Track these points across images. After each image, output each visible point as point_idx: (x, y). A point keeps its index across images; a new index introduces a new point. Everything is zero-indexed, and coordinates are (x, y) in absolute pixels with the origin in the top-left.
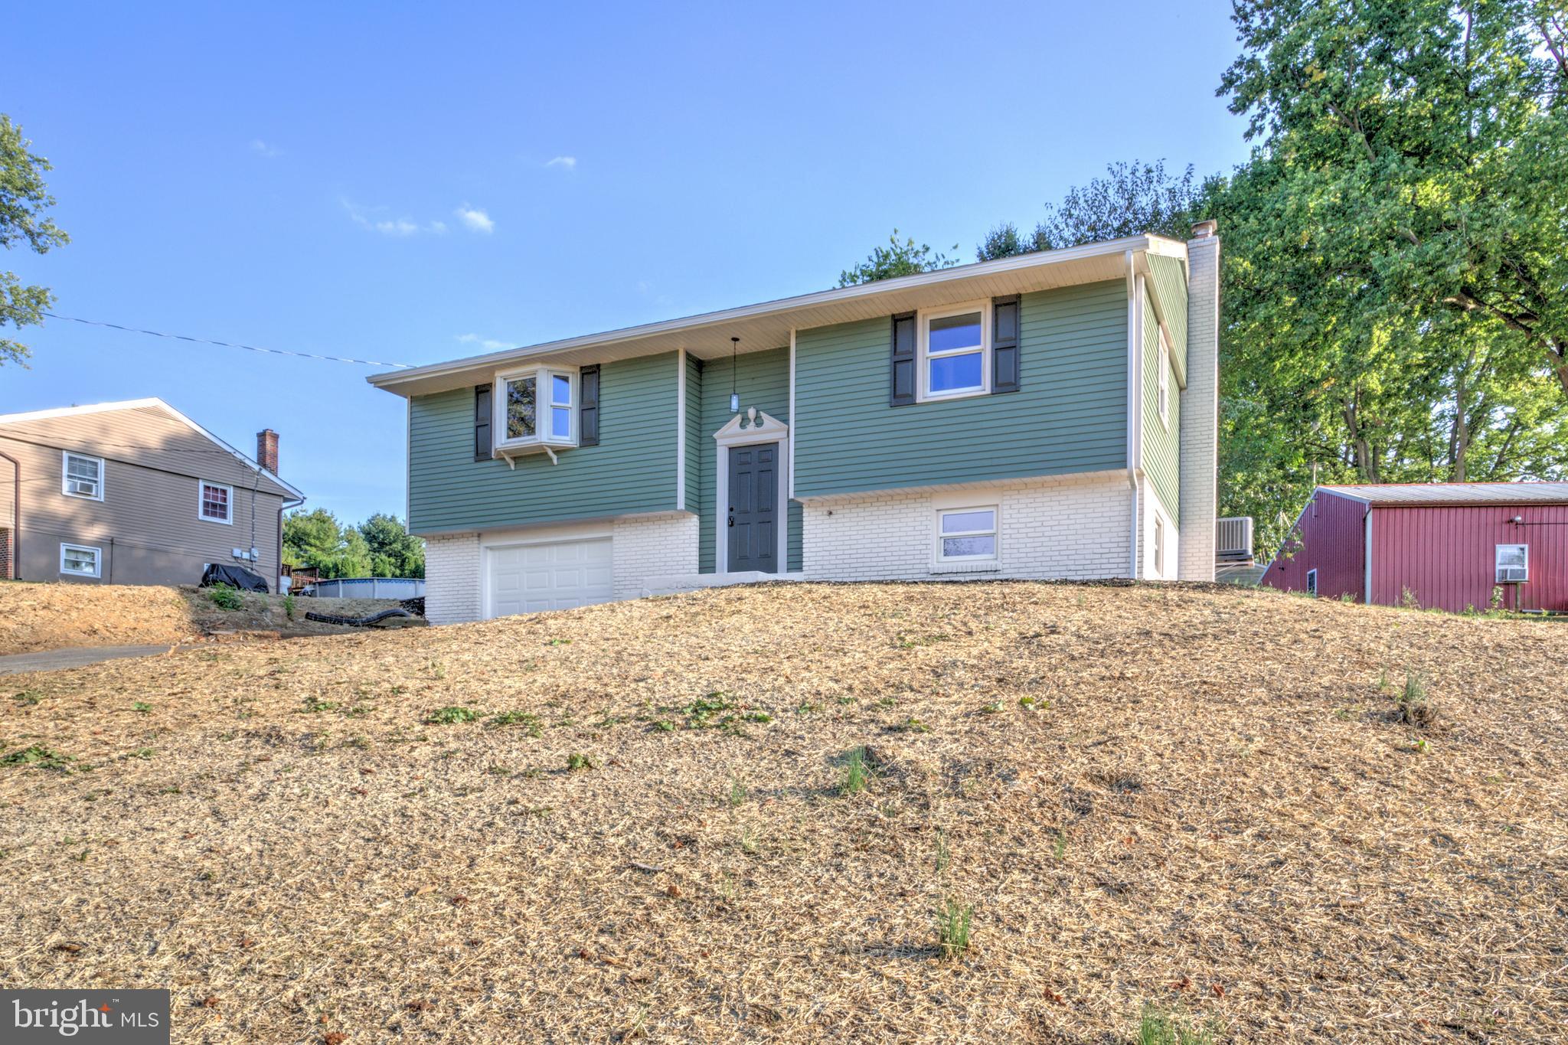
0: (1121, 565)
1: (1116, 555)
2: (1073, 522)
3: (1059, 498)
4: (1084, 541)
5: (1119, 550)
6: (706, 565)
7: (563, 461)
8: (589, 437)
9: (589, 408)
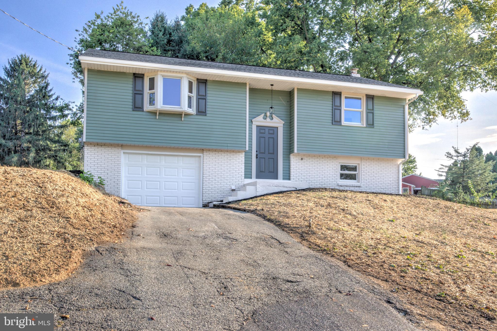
0: (396, 188)
1: (394, 185)
2: (382, 172)
3: (378, 164)
4: (386, 179)
5: (395, 183)
6: (248, 175)
7: (186, 119)
8: (201, 112)
9: (202, 98)
